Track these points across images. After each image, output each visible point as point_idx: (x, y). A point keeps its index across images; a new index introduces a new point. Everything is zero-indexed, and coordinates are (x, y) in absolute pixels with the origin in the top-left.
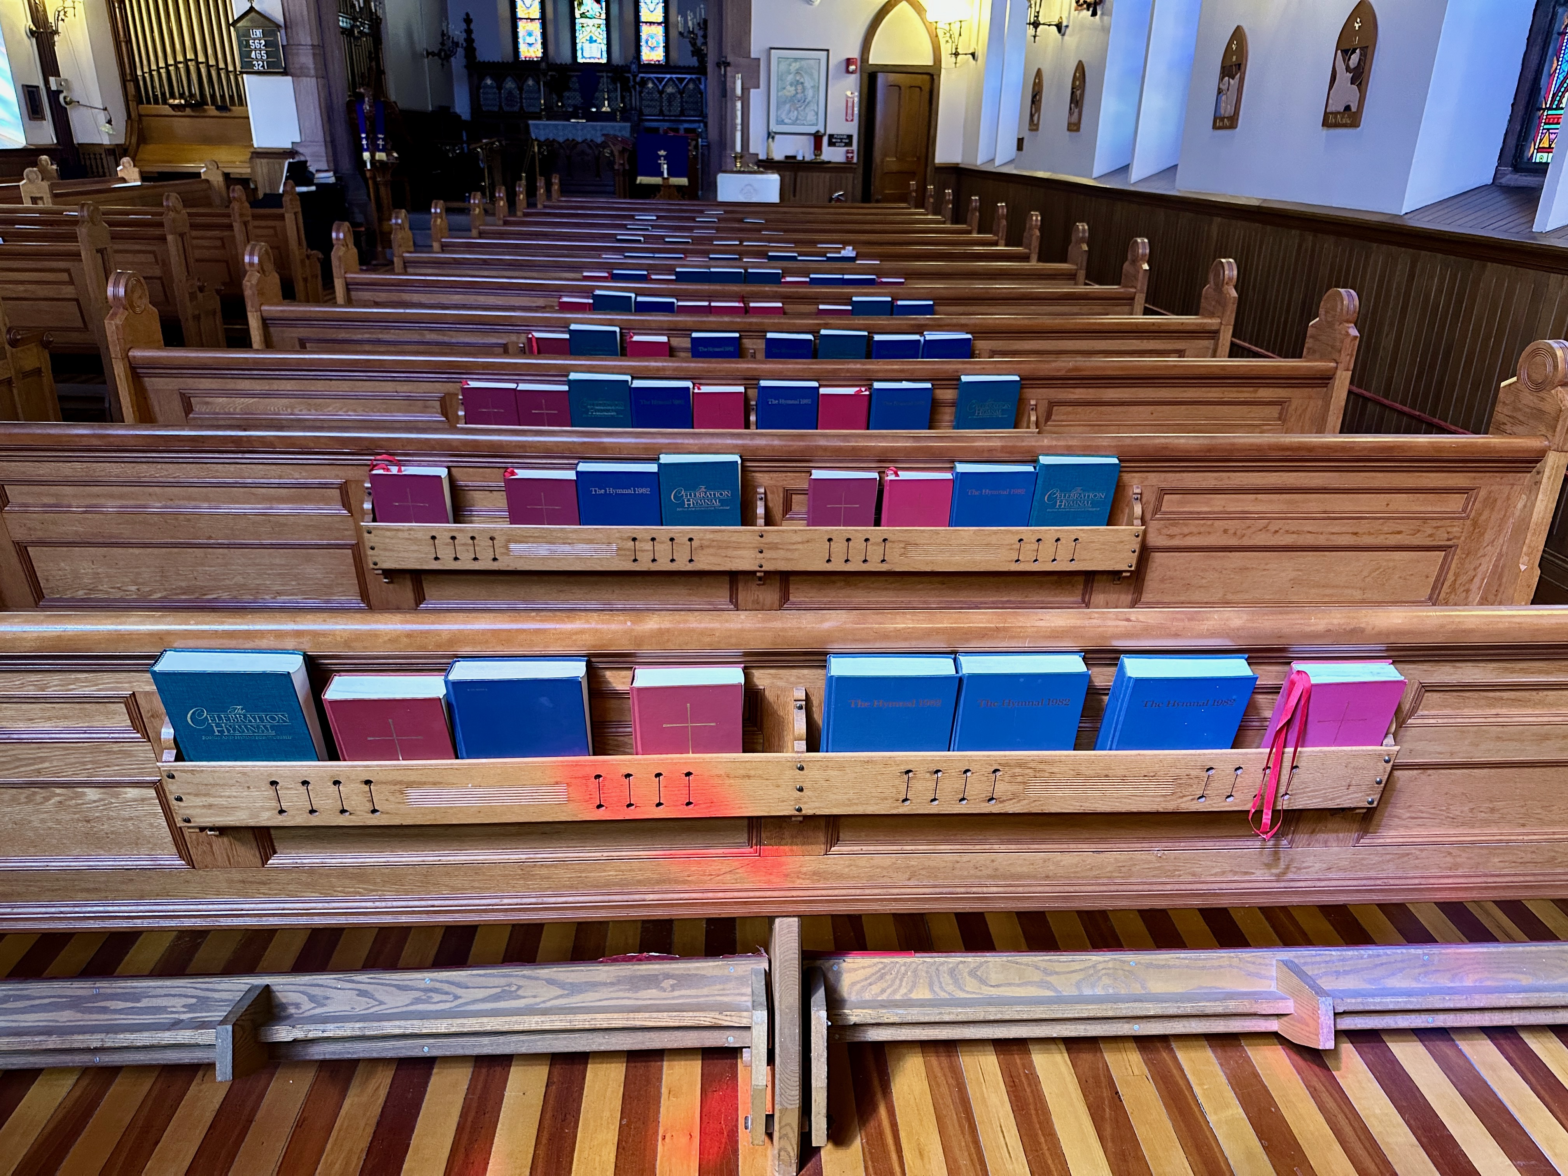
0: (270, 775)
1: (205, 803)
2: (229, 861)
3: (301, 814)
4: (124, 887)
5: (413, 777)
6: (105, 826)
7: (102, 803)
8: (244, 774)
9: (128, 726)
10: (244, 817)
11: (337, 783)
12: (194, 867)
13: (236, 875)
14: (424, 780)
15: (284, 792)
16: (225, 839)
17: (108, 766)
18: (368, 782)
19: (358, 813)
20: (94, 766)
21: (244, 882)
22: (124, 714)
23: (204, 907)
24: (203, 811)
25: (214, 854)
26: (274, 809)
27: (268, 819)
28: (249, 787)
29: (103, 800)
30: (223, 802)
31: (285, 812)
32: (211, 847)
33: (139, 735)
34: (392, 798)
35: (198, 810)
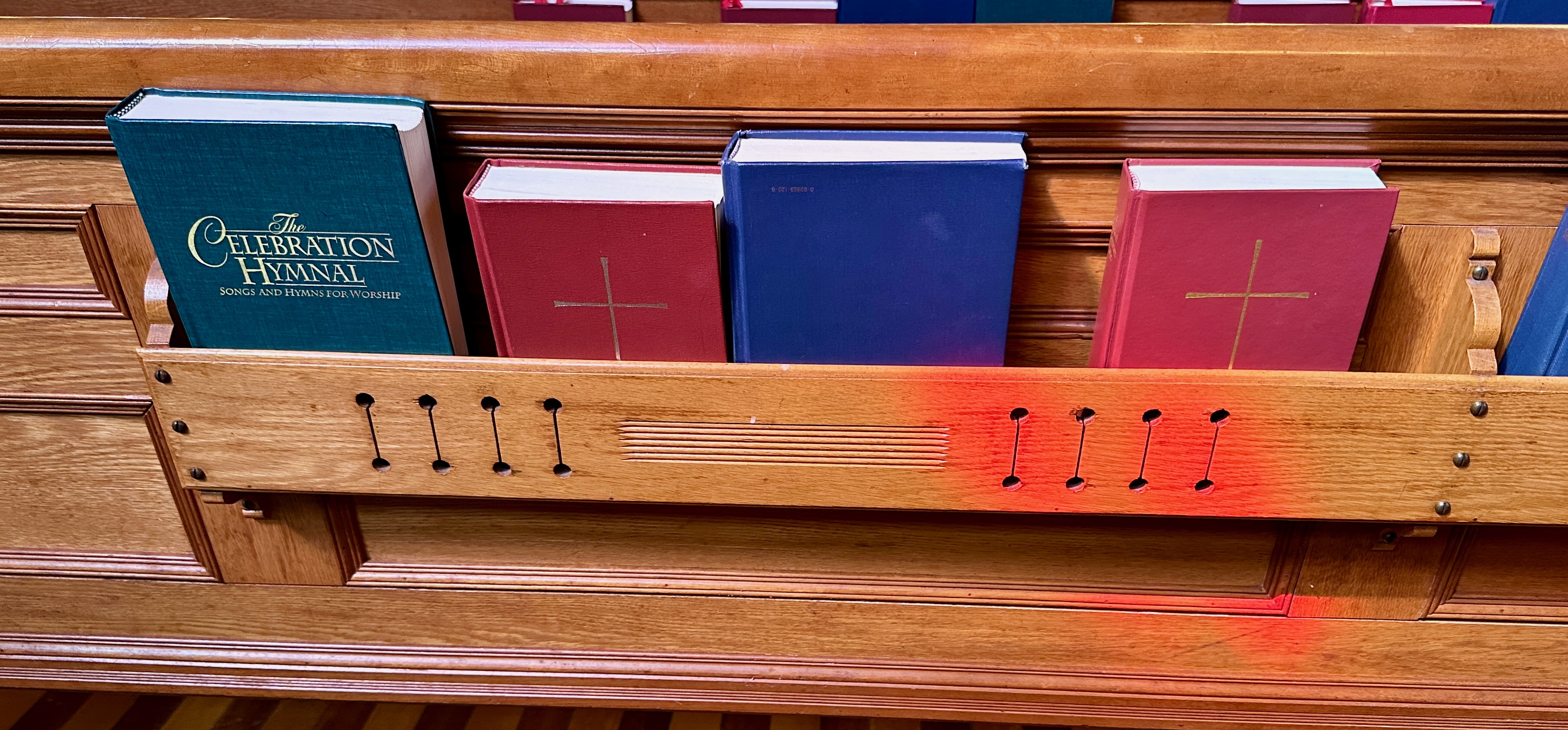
0: (356, 380)
1: (232, 440)
2: (283, 570)
3: (417, 470)
4: (105, 611)
5: (641, 396)
6: (65, 495)
7: (55, 447)
8: (305, 377)
9: (89, 285)
10: (306, 471)
11: (489, 403)
12: (221, 580)
13: (295, 598)
14: (663, 403)
15: (384, 419)
16: (275, 528)
17: (57, 369)
18: (552, 405)
19: (531, 471)
20: (33, 368)
21: (309, 612)
22: (82, 257)
23: (241, 655)
24: (227, 456)
25: (255, 556)
26: (364, 457)
27: (353, 479)
28: (313, 406)
29: (59, 441)
30: (264, 437)
31: (386, 464)
32: (251, 541)
33: (109, 305)
34: (597, 442)
35: (218, 454)
